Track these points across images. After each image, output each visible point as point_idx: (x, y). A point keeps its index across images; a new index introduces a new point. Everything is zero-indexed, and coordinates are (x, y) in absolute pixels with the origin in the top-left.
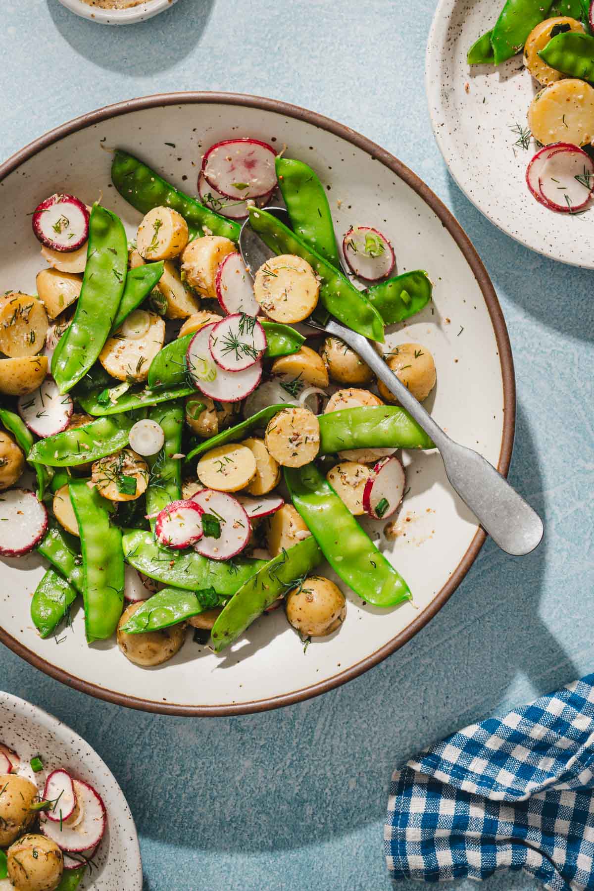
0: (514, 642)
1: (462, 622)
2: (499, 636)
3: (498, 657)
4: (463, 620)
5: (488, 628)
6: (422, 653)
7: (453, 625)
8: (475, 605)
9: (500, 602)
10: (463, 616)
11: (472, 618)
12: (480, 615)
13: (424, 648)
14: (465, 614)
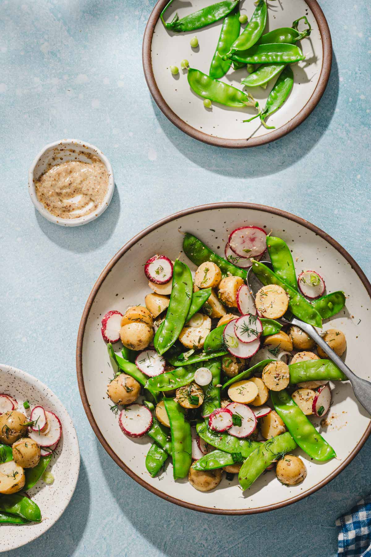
0: (270, 545)
1: (244, 535)
2: (263, 543)
3: (262, 553)
4: (245, 534)
5: (257, 539)
6: (224, 551)
7: (240, 537)
8: (251, 527)
9: (263, 525)
10: (245, 533)
11: (250, 533)
12: (254, 532)
13: (226, 548)
14: (246, 532)
